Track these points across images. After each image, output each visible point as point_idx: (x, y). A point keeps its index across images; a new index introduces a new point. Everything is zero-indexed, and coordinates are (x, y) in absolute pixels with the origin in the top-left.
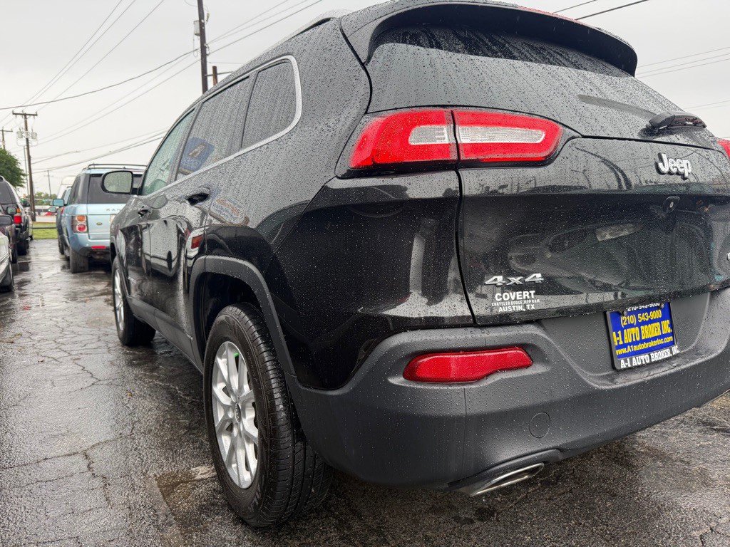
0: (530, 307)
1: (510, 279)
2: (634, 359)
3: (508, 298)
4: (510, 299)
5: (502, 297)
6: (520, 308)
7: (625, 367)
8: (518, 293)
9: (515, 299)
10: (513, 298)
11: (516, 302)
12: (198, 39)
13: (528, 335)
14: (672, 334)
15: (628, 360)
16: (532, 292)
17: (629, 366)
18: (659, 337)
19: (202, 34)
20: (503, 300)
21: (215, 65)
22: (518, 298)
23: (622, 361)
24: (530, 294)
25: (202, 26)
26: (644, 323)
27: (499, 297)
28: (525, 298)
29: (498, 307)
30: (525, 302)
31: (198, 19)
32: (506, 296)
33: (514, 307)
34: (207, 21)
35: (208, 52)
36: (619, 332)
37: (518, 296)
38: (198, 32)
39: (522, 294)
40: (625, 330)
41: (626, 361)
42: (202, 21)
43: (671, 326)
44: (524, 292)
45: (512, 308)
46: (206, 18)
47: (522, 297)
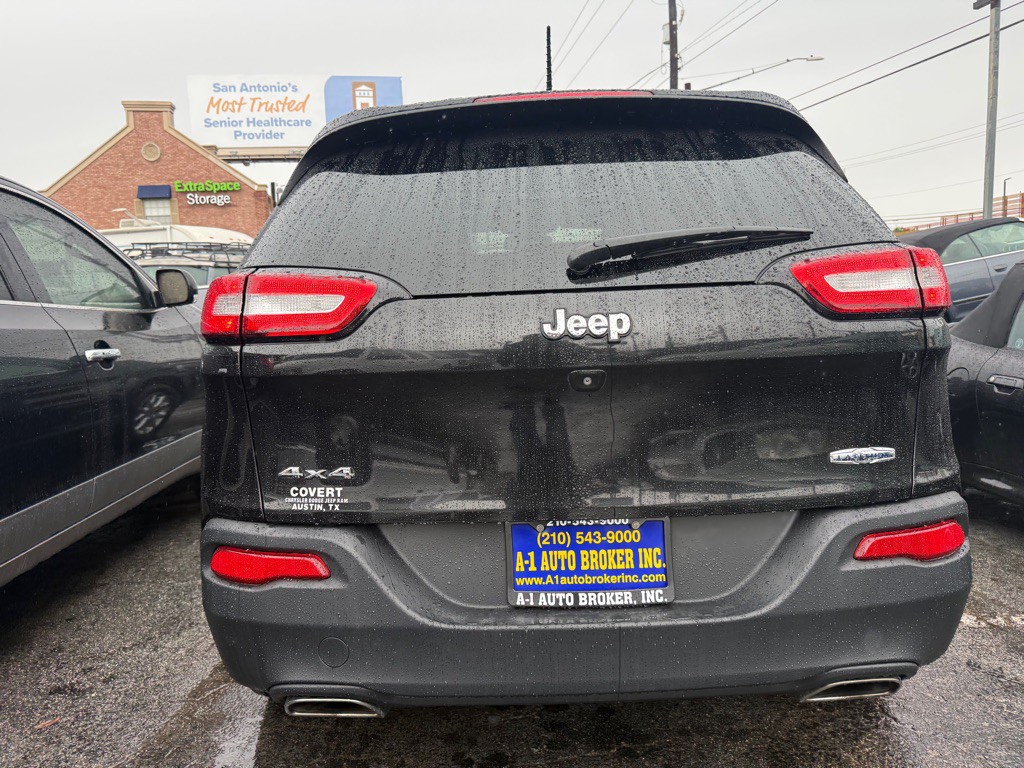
0: (333, 507)
1: (309, 471)
2: (542, 595)
3: (306, 494)
4: (308, 496)
5: (298, 492)
6: (320, 507)
7: (523, 603)
8: (319, 489)
9: (316, 496)
10: (312, 494)
11: (316, 500)
12: (667, 48)
13: (320, 541)
14: (664, 571)
15: (531, 595)
16: (339, 489)
17: (532, 603)
18: (627, 572)
19: (673, 42)
20: (299, 496)
21: (687, 81)
22: (319, 495)
23: (520, 595)
24: (336, 492)
25: (673, 29)
26: (587, 546)
27: (295, 492)
28: (327, 495)
29: (292, 504)
30: (328, 501)
31: (668, 21)
32: (304, 492)
33: (311, 505)
34: (681, 21)
35: (679, 65)
36: (531, 554)
37: (319, 492)
38: (668, 39)
39: (325, 491)
40: (544, 553)
41: (526, 596)
42: (674, 23)
43: (663, 557)
44: (328, 489)
45: (309, 507)
46: (679, 18)
47: (325, 493)
